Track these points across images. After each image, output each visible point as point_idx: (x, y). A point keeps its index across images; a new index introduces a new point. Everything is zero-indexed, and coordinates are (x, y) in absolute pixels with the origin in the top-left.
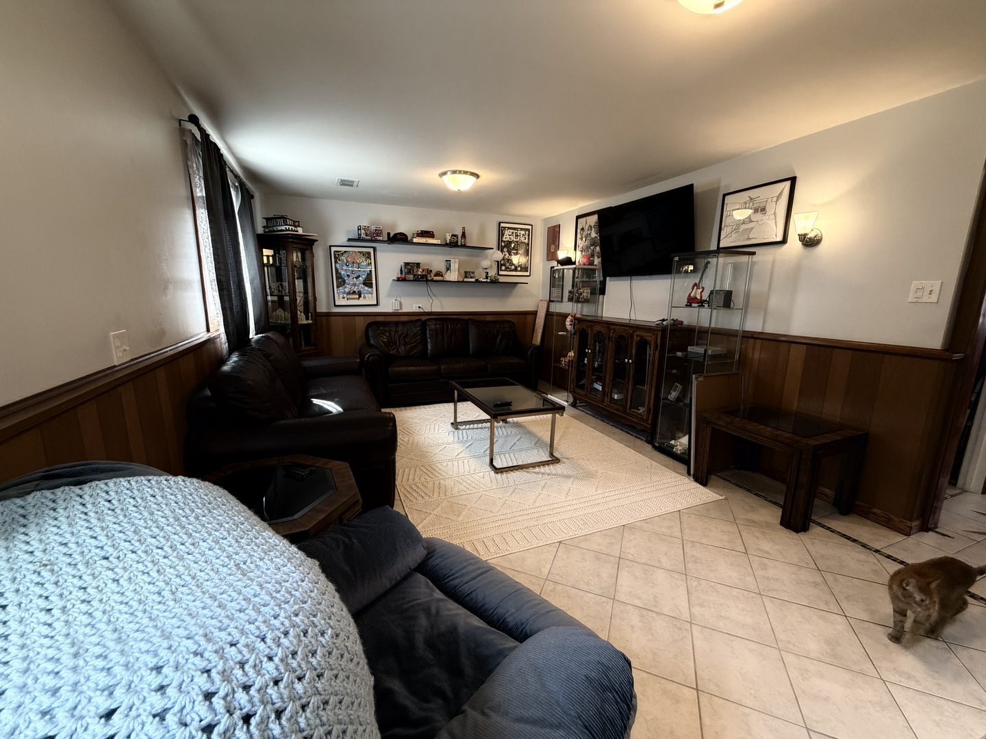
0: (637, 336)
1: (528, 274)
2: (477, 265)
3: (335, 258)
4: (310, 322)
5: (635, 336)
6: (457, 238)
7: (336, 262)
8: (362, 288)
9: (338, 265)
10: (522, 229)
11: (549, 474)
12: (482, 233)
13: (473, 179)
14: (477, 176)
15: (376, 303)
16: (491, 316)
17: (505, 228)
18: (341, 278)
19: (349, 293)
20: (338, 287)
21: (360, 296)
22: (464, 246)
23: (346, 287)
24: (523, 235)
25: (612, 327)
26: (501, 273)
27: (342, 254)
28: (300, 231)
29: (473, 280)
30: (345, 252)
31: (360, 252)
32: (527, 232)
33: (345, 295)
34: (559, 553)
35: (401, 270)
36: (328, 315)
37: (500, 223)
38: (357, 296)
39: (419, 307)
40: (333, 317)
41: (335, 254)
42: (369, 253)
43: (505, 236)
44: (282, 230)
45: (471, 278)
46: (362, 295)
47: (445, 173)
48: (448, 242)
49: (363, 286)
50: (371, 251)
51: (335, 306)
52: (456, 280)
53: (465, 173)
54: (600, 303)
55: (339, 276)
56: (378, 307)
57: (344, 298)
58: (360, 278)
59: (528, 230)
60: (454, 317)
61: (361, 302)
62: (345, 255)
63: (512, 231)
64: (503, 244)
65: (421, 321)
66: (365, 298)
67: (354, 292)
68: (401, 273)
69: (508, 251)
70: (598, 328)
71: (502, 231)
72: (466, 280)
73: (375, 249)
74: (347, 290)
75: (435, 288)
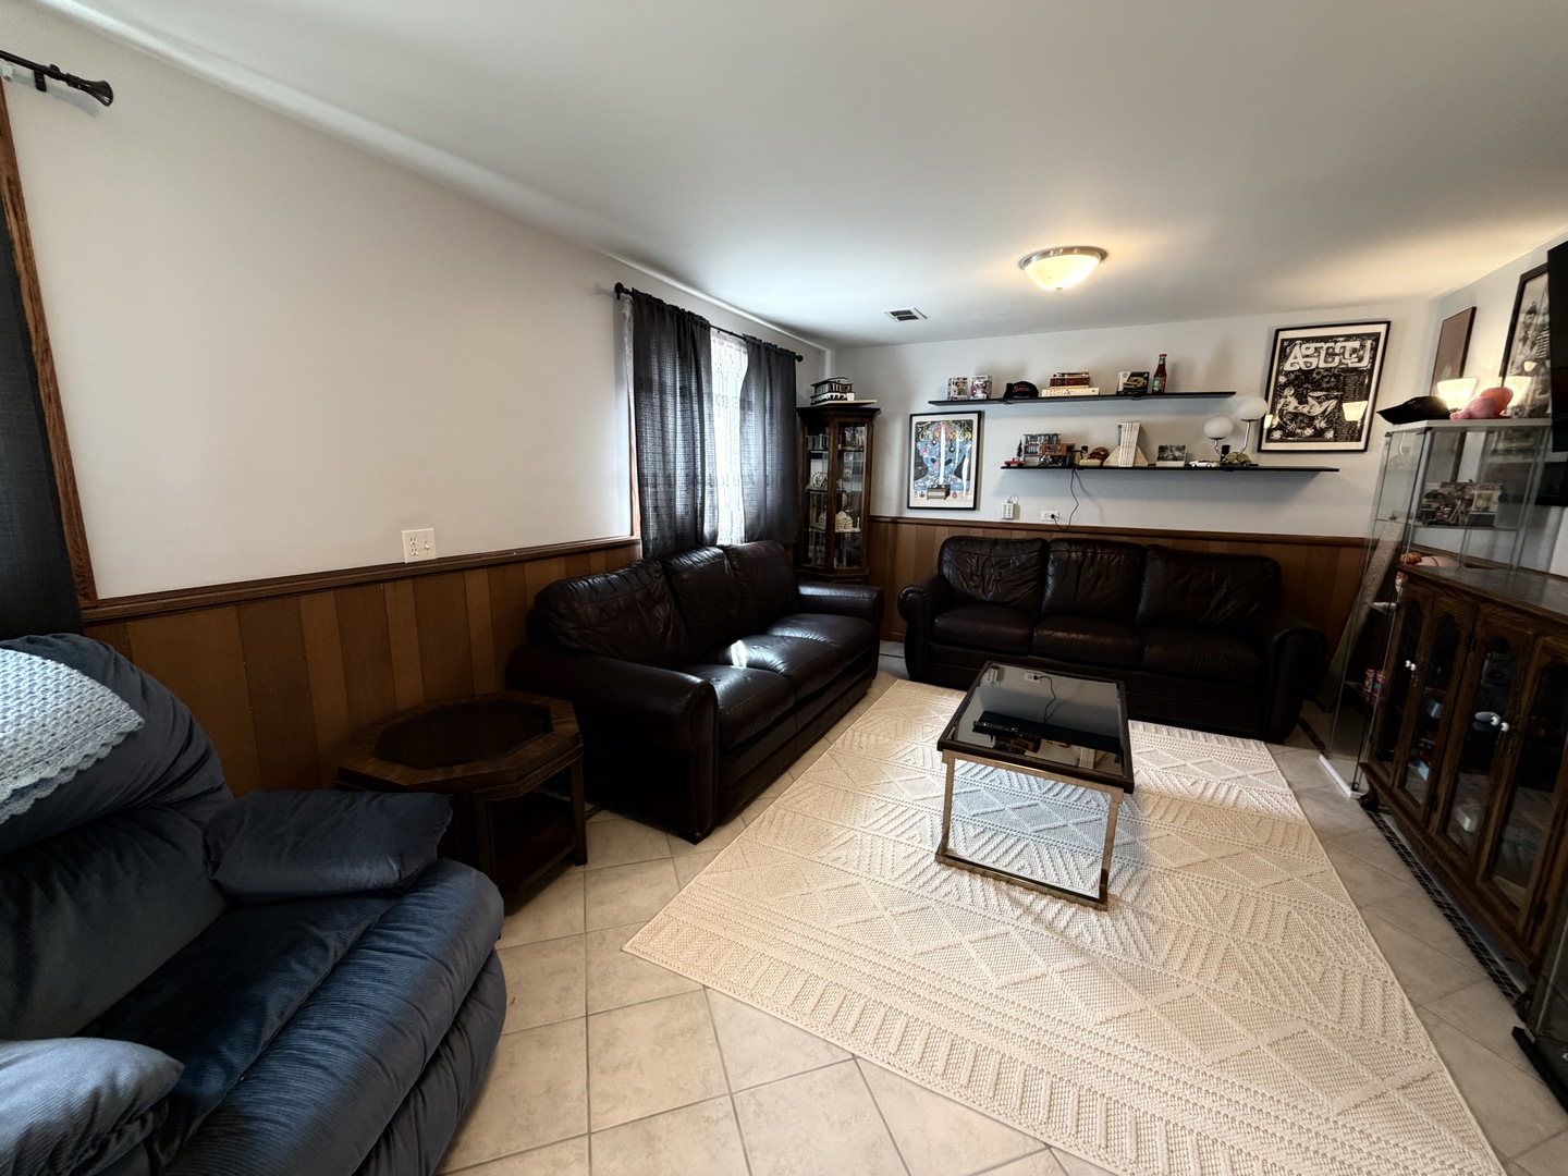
0: (1545, 649)
1: (1360, 445)
2: (1200, 433)
3: (917, 434)
4: (857, 530)
5: (1538, 650)
6: (1147, 379)
7: (917, 440)
8: (952, 480)
9: (919, 444)
10: (1349, 338)
11: (1038, 919)
12: (1224, 358)
13: (1093, 260)
14: (1103, 255)
15: (972, 506)
16: (1225, 544)
17: (1292, 341)
18: (922, 464)
19: (931, 489)
20: (915, 479)
21: (948, 494)
22: (1161, 394)
23: (927, 479)
24: (1354, 351)
25: (1485, 609)
26: (1266, 446)
27: (928, 426)
28: (850, 398)
29: (1181, 464)
30: (933, 423)
31: (955, 422)
32: (1369, 343)
33: (925, 492)
34: (819, 1075)
35: (1020, 449)
36: (895, 521)
37: (1278, 331)
38: (943, 494)
39: (1053, 516)
40: (903, 525)
41: (917, 428)
42: (970, 423)
43: (1291, 360)
44: (825, 400)
45: (1175, 459)
46: (952, 492)
47: (1027, 261)
48: (1121, 389)
49: (954, 477)
50: (974, 417)
51: (909, 507)
52: (1130, 465)
53: (1068, 250)
54: (1548, 531)
55: (920, 462)
56: (976, 512)
57: (922, 496)
58: (952, 464)
59: (1376, 337)
60: (1125, 539)
61: (949, 502)
62: (932, 428)
63: (1313, 345)
64: (1282, 379)
65: (1042, 544)
66: (955, 495)
67: (939, 487)
68: (1019, 455)
69: (1296, 395)
70: (1447, 603)
71: (1283, 349)
72: (1160, 464)
73: (980, 414)
74: (928, 483)
75: (1090, 481)
